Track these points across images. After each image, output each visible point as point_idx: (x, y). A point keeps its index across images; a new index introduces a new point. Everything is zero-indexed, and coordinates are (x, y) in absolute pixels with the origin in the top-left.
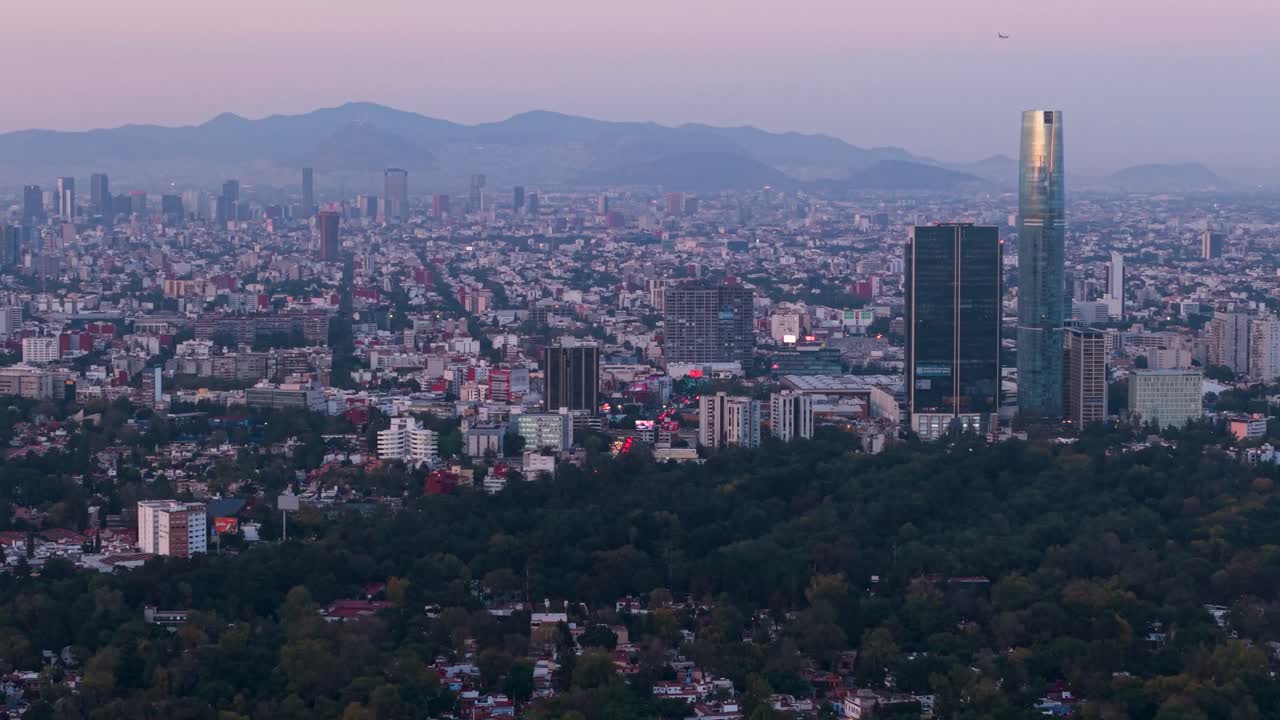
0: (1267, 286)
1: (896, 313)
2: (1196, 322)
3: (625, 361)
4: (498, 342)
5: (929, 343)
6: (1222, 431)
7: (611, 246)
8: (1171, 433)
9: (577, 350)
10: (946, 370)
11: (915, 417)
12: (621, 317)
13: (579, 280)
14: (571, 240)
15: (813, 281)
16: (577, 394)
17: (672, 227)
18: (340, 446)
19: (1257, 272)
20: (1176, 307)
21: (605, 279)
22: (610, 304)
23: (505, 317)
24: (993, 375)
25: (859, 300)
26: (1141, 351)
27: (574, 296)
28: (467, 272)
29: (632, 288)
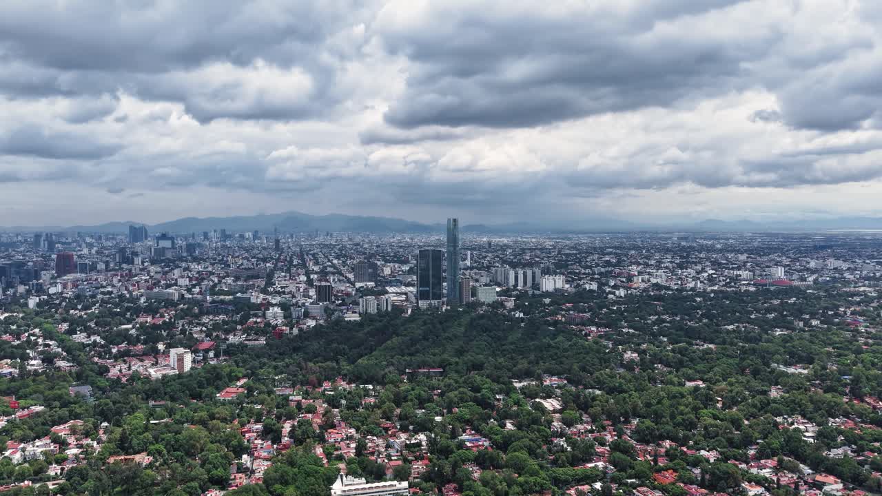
0: (503, 256)
1: (415, 266)
2: (488, 268)
3: (344, 282)
4: (312, 277)
5: (423, 281)
6: (502, 304)
7: (348, 246)
8: (488, 305)
9: (325, 286)
10: (428, 289)
11: (420, 302)
12: (346, 267)
13: (338, 257)
14: (338, 245)
15: (395, 256)
16: (326, 298)
17: (363, 241)
18: (256, 316)
19: (500, 252)
20: (483, 263)
21: (345, 256)
22: (344, 264)
23: (316, 269)
24: (440, 284)
25: (406, 262)
26: (477, 277)
27: (335, 261)
28: (311, 254)
29: (351, 259)
